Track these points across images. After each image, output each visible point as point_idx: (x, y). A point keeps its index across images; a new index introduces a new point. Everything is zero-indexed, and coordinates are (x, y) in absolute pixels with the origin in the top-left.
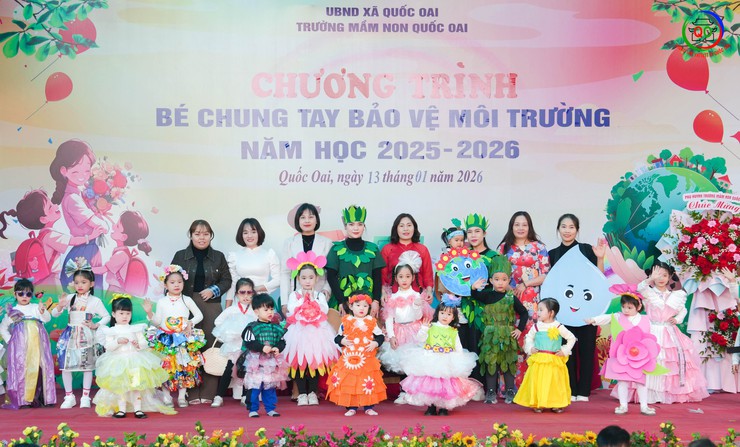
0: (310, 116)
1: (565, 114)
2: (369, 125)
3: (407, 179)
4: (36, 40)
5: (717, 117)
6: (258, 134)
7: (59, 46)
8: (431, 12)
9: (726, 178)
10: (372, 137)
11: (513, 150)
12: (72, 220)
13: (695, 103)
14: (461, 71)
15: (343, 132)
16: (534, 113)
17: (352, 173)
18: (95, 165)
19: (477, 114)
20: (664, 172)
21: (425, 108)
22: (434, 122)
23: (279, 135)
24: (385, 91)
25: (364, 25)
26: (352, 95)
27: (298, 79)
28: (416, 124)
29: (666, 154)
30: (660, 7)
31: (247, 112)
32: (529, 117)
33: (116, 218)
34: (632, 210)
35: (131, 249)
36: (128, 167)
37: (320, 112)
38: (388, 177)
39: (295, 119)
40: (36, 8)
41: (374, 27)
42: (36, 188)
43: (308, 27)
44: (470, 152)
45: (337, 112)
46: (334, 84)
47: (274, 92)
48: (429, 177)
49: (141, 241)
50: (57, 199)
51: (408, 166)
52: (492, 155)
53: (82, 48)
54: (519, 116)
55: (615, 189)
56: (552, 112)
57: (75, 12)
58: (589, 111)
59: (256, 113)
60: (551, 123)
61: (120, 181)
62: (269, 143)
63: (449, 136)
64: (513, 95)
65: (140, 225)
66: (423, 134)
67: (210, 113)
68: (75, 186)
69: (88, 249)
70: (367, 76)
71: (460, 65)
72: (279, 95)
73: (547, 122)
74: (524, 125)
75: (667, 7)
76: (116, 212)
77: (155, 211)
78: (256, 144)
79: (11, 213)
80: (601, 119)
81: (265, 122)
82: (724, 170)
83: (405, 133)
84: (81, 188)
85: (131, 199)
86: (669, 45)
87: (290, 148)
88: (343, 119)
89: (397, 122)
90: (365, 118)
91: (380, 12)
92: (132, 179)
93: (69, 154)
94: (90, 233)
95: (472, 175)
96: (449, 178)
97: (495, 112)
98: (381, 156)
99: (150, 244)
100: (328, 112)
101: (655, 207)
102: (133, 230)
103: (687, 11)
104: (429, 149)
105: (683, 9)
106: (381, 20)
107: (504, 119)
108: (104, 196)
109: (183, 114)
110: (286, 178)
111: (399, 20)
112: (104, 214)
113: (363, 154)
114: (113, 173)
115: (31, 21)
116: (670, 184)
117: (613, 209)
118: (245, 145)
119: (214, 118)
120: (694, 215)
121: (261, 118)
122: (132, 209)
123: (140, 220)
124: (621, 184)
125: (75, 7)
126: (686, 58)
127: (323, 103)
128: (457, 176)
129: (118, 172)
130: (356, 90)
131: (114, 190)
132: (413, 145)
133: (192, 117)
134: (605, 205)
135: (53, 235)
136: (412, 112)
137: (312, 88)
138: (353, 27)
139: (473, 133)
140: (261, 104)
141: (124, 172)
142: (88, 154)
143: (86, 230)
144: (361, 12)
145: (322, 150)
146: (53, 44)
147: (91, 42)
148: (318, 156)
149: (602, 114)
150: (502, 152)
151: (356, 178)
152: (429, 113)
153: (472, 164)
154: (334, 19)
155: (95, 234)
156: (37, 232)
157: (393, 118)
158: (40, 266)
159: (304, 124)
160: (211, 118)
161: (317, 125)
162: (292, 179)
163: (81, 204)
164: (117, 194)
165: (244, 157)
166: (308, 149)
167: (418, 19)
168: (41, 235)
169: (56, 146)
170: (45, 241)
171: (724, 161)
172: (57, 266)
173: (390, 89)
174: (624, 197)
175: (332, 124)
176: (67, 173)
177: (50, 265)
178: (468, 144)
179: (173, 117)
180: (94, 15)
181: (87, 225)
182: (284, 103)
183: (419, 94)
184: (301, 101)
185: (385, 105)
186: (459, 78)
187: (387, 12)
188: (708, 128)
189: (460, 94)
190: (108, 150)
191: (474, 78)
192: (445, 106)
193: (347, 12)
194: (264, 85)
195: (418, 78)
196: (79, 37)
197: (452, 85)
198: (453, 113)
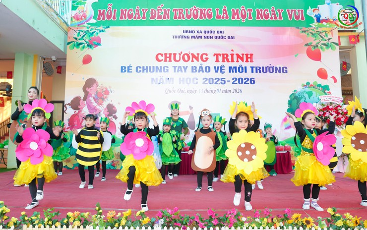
0: (177, 68)
1: (271, 68)
2: (199, 72)
3: (214, 92)
4: (81, 44)
5: (325, 70)
6: (157, 75)
7: (88, 46)
8: (221, 32)
9: (330, 92)
10: (200, 76)
11: (252, 81)
12: (89, 107)
13: (317, 65)
14: (232, 52)
16: (260, 68)
17: (193, 90)
18: (98, 87)
19: (239, 68)
20: (308, 90)
21: (220, 66)
22: (223, 71)
23: (165, 75)
24: (205, 60)
25: (197, 36)
26: (193, 61)
27: (172, 56)
28: (217, 71)
29: (308, 83)
30: (302, 32)
31: (153, 67)
32: (258, 70)
34: (297, 103)
35: (110, 117)
36: (110, 87)
37: (181, 67)
38: (206, 91)
39: (171, 69)
40: (81, 33)
41: (200, 37)
42: (78, 95)
43: (176, 37)
44: (237, 82)
45: (187, 67)
46: (186, 57)
47: (164, 60)
48: (221, 91)
49: (114, 115)
50: (85, 99)
51: (214, 87)
52: (245, 83)
53: (96, 46)
54: (254, 69)
55: (290, 96)
56: (266, 68)
57: (94, 34)
58: (280, 68)
59: (157, 67)
60: (266, 72)
61: (107, 92)
62: (161, 78)
63: (229, 76)
64: (252, 61)
65: (114, 109)
66: (219, 75)
67: (140, 68)
68: (91, 94)
70: (198, 54)
71: (232, 50)
72: (166, 61)
73: (265, 71)
74: (257, 72)
75: (305, 32)
76: (105, 104)
77: (119, 104)
78: (157, 79)
79: (69, 104)
80: (284, 70)
81: (161, 71)
82: (329, 90)
83: (213, 74)
84: (93, 95)
85: (110, 100)
86: (307, 45)
88: (189, 69)
89: (209, 71)
90: (198, 69)
91: (203, 32)
92: (111, 92)
93: (90, 83)
94: (96, 112)
95: (238, 90)
96: (229, 91)
97: (246, 68)
98: (204, 83)
99: (117, 116)
100: (184, 67)
102: (111, 110)
103: (312, 33)
104: (221, 81)
105: (311, 33)
106: (203, 35)
107: (249, 70)
108: (101, 98)
109: (130, 68)
110: (168, 91)
111: (210, 35)
112: (101, 105)
113: (197, 83)
114: (105, 90)
115: (80, 37)
116: (310, 94)
117: (290, 103)
118: (153, 79)
119: (141, 69)
120: (323, 105)
122: (111, 103)
123: (114, 107)
124: (293, 94)
125: (95, 32)
126: (313, 49)
127: (182, 64)
128: (232, 91)
129: (106, 89)
130: (194, 59)
131: (105, 96)
132: (216, 79)
133: (134, 69)
134: (287, 102)
135: (83, 112)
136: (215, 67)
137: (177, 58)
138: (193, 37)
139: (238, 75)
140: (159, 64)
141: (109, 89)
142: (96, 83)
143: (94, 110)
144: (196, 32)
145: (181, 81)
146: (86, 45)
147: (99, 44)
148: (180, 83)
149: (285, 69)
150: (249, 82)
151: (194, 91)
152: (221, 67)
153: (238, 86)
154: (186, 34)
155: (97, 112)
156: (77, 111)
157: (208, 69)
158: (77, 124)
159: (175, 71)
160: (140, 69)
161: (180, 72)
162: (170, 92)
163: (93, 101)
164: (106, 97)
165: (152, 83)
166: (176, 81)
167: (216, 34)
168: (79, 112)
169: (85, 80)
170: (80, 114)
171: (328, 86)
173: (207, 59)
174: (294, 99)
175: (185, 71)
176: (88, 90)
177: (81, 124)
178: (236, 79)
179: (127, 69)
180: (101, 35)
181: (95, 109)
182: (168, 64)
183: (217, 61)
184: (173, 63)
185: (205, 65)
186: (232, 55)
187: (205, 32)
188: (322, 74)
189: (233, 61)
190: (103, 81)
191: (238, 55)
192: (227, 65)
193: (191, 32)
194: (160, 57)
195: (217, 55)
196: (94, 43)
197: (230, 57)
198: (230, 68)
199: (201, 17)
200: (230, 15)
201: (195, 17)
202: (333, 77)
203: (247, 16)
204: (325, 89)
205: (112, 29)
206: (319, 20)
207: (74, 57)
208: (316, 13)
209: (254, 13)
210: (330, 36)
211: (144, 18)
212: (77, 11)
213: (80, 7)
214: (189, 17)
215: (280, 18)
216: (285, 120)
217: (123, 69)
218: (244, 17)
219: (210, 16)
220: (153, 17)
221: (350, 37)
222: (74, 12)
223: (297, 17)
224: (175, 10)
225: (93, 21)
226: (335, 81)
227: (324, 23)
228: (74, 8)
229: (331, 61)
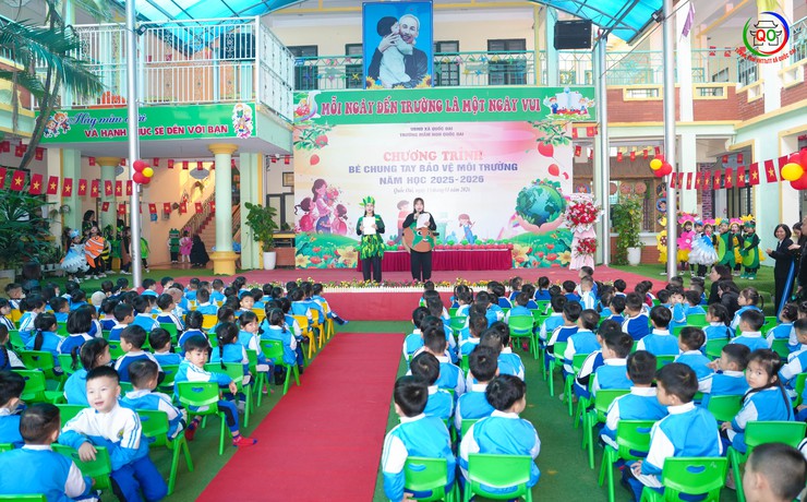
0: (405, 168)
1: (501, 166)
2: (427, 171)
3: (442, 191)
4: (307, 144)
5: (557, 166)
6: (385, 175)
7: (315, 146)
8: (450, 129)
9: (560, 189)
10: (428, 175)
11: (481, 179)
12: (320, 208)
13: (549, 161)
14: (461, 150)
15: (417, 173)
16: (489, 165)
18: (328, 188)
19: (468, 166)
20: (538, 187)
21: (448, 164)
22: (451, 169)
23: (393, 175)
24: (433, 158)
25: (425, 134)
26: (421, 160)
27: (400, 155)
28: (445, 170)
29: (538, 180)
30: (534, 127)
31: (382, 167)
32: (487, 167)
33: (335, 207)
34: (526, 201)
35: (340, 218)
36: (339, 188)
37: (409, 166)
39: (399, 169)
40: (307, 132)
41: (429, 134)
42: (307, 197)
43: (404, 135)
44: (465, 180)
45: (415, 166)
46: (414, 156)
48: (450, 190)
49: (344, 215)
50: (314, 201)
51: (442, 186)
52: (474, 181)
53: (323, 145)
54: (483, 167)
55: (520, 194)
56: (496, 165)
57: (320, 133)
58: (509, 165)
59: (385, 167)
60: (495, 169)
61: (336, 193)
62: (390, 178)
63: (457, 174)
64: (481, 159)
65: (344, 209)
66: (447, 174)
67: (368, 167)
68: (321, 196)
69: (325, 218)
70: (426, 153)
71: (461, 148)
72: (393, 160)
74: (485, 170)
75: (538, 126)
76: (335, 205)
77: (349, 204)
78: (385, 179)
79: (299, 206)
80: (514, 167)
81: (389, 171)
82: (560, 186)
83: (441, 173)
84: (323, 196)
85: (340, 200)
86: (539, 140)
87: (398, 180)
88: (417, 169)
89: (438, 170)
90: (426, 168)
91: (431, 129)
92: (341, 193)
93: (319, 184)
94: (326, 213)
95: (466, 189)
96: (457, 190)
97: (474, 165)
98: (432, 182)
99: (347, 216)
100: (412, 166)
101: (535, 200)
102: (341, 211)
103: (545, 128)
104: (450, 179)
105: (543, 127)
106: (431, 132)
107: (478, 167)
109: (358, 168)
110: (396, 191)
111: (438, 132)
113: (425, 182)
114: (334, 191)
115: (306, 137)
116: (540, 191)
117: (519, 201)
118: (381, 179)
119: (370, 169)
121: (386, 169)
122: (340, 204)
123: (344, 207)
124: (522, 192)
125: (321, 131)
126: (545, 145)
127: (410, 163)
128: (460, 189)
129: (336, 190)
132: (444, 178)
133: (362, 169)
134: (516, 200)
135: (313, 213)
136: (443, 166)
137: (406, 158)
138: (421, 135)
139: (466, 173)
140: (387, 164)
141: (338, 190)
142: (325, 184)
143: (325, 211)
144: (424, 129)
145: (410, 180)
146: (313, 145)
147: (326, 143)
150: (477, 180)
151: (423, 191)
152: (449, 166)
153: (466, 185)
154: (414, 132)
155: (328, 213)
157: (436, 168)
158: (309, 225)
159: (403, 171)
160: (368, 169)
161: (408, 171)
163: (323, 202)
165: (381, 183)
166: (404, 180)
167: (445, 131)
168: (309, 214)
169: (314, 181)
170: (310, 216)
171: (560, 183)
172: (315, 224)
173: (435, 157)
174: (523, 197)
175: (413, 171)
176: (318, 191)
178: (465, 177)
179: (355, 169)
180: (327, 134)
181: (325, 209)
182: (395, 163)
183: (446, 159)
184: (402, 163)
185: (433, 163)
186: (461, 152)
187: (433, 129)
188: (554, 171)
189: (461, 159)
190: (332, 182)
191: (466, 152)
192: (455, 163)
193: (419, 129)
194: (388, 157)
195: (445, 153)
196: (322, 142)
197: (458, 155)
198: (459, 166)
199: (430, 110)
200: (461, 106)
201: (424, 110)
202: (565, 174)
203: (479, 109)
204: (557, 185)
205: (339, 127)
206: (555, 111)
207: (302, 156)
208: (553, 102)
209: (486, 104)
210: (563, 130)
211: (370, 112)
212: (299, 105)
213: (302, 100)
214: (417, 110)
215: (514, 109)
216: (513, 218)
217: (351, 170)
218: (475, 108)
219: (439, 109)
220: (380, 111)
221: (588, 129)
222: (297, 106)
223: (532, 108)
224: (403, 103)
225: (317, 116)
226: (567, 177)
227: (561, 114)
228: (296, 102)
229: (564, 156)
